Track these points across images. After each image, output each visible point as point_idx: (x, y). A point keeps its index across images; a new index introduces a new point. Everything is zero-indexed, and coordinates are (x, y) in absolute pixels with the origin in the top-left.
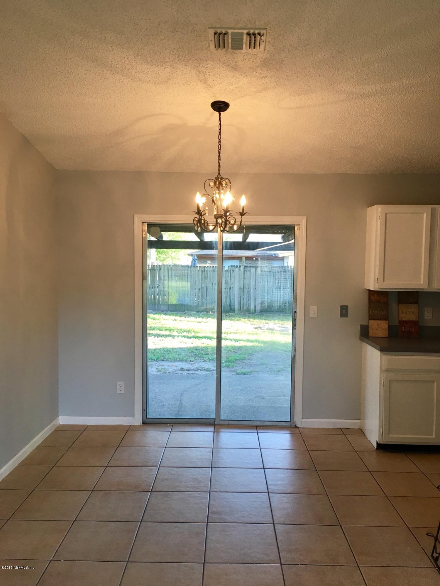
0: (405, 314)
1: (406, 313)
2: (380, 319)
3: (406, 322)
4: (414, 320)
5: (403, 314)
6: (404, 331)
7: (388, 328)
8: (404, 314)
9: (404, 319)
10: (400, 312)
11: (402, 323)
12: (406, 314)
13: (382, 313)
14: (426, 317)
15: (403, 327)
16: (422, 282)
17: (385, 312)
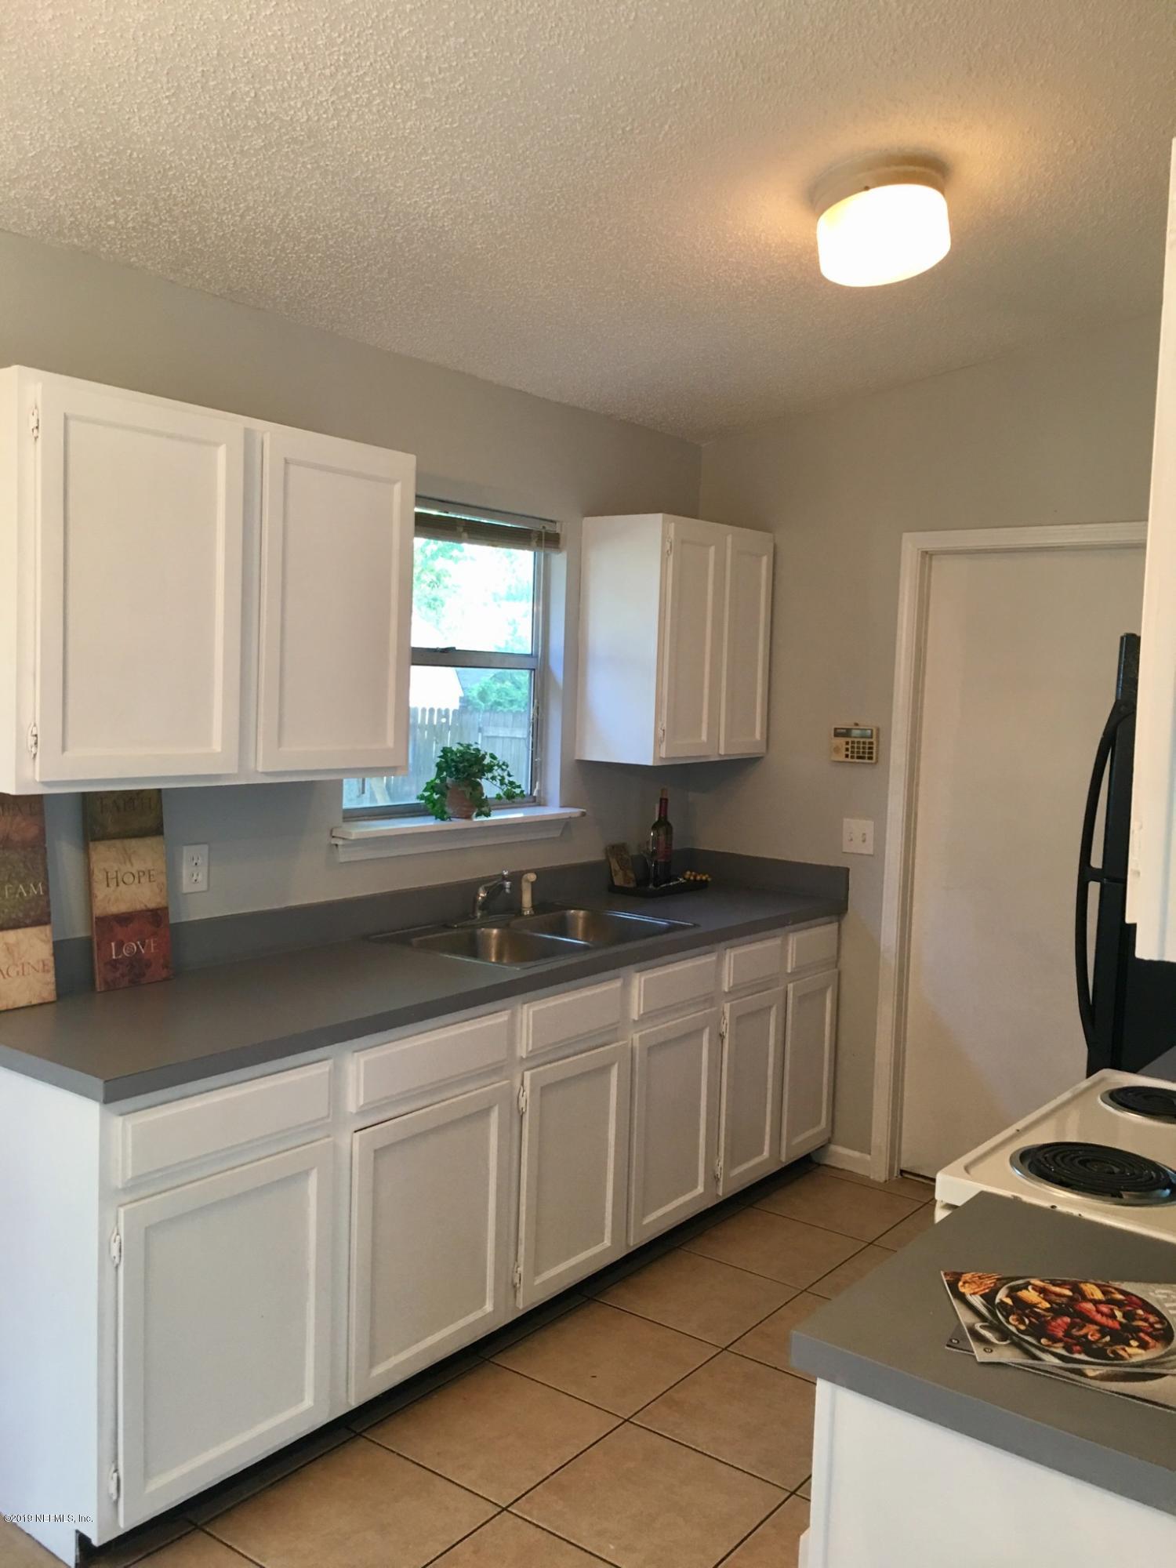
0: (118, 885)
1: (120, 879)
2: (16, 925)
3: (124, 919)
4: (152, 905)
5: (108, 885)
6: (115, 960)
7: (52, 959)
8: (113, 884)
9: (114, 909)
10: (98, 876)
11: (109, 925)
12: (121, 884)
13: (21, 894)
14: (186, 886)
15: (113, 944)
16: (217, 747)
17: (36, 886)
